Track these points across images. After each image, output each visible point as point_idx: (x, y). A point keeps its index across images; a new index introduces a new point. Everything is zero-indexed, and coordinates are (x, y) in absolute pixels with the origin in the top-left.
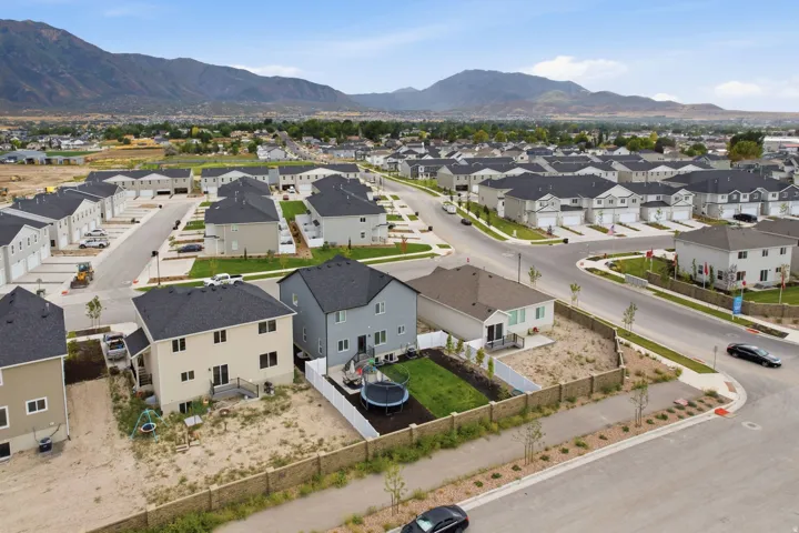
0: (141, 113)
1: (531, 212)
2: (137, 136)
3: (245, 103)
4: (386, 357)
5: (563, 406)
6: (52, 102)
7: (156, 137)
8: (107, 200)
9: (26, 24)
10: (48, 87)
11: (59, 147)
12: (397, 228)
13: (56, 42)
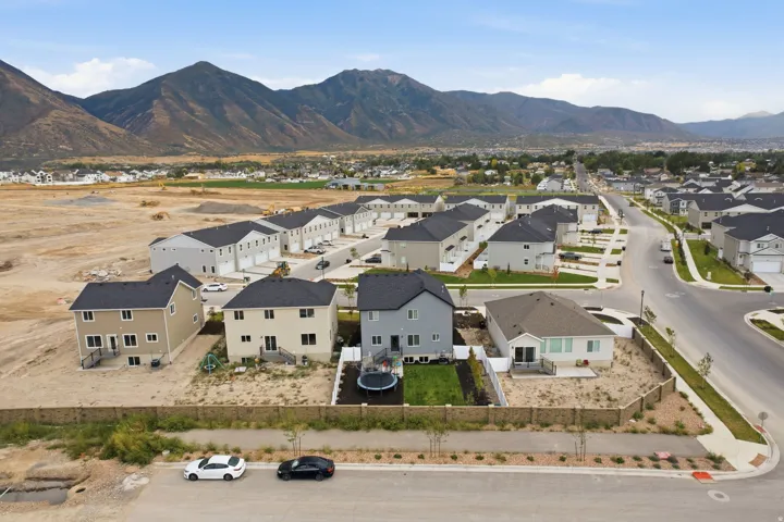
0: (463, 146)
1: (746, 254)
2: (443, 168)
3: (562, 135)
4: (421, 359)
5: (529, 427)
6: (392, 138)
7: (460, 168)
8: (349, 217)
9: (377, 72)
10: (389, 125)
11: (378, 176)
12: (583, 259)
13: (398, 86)
